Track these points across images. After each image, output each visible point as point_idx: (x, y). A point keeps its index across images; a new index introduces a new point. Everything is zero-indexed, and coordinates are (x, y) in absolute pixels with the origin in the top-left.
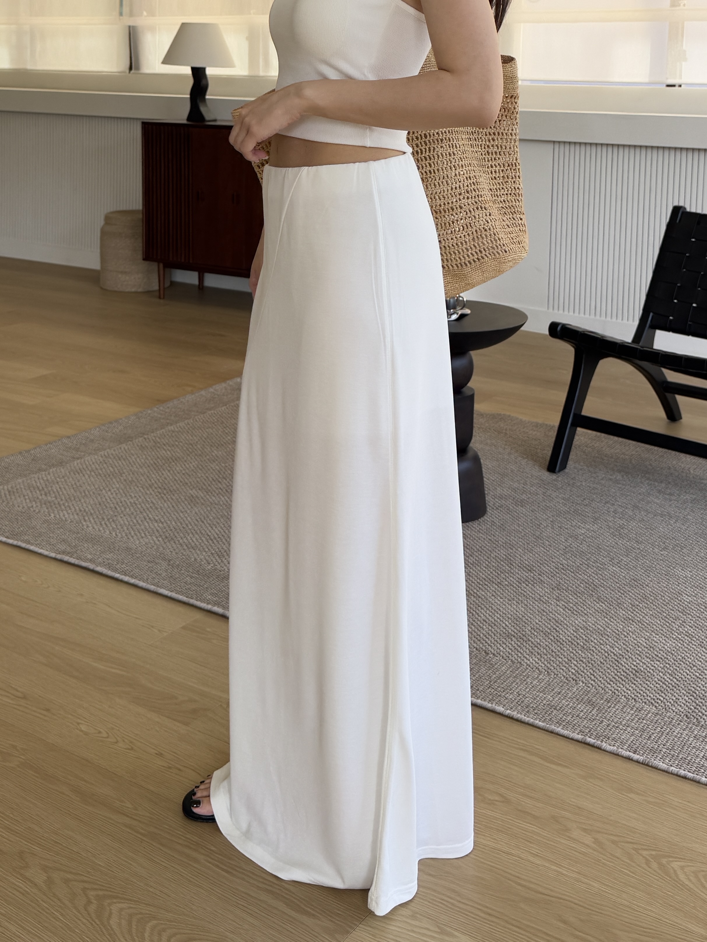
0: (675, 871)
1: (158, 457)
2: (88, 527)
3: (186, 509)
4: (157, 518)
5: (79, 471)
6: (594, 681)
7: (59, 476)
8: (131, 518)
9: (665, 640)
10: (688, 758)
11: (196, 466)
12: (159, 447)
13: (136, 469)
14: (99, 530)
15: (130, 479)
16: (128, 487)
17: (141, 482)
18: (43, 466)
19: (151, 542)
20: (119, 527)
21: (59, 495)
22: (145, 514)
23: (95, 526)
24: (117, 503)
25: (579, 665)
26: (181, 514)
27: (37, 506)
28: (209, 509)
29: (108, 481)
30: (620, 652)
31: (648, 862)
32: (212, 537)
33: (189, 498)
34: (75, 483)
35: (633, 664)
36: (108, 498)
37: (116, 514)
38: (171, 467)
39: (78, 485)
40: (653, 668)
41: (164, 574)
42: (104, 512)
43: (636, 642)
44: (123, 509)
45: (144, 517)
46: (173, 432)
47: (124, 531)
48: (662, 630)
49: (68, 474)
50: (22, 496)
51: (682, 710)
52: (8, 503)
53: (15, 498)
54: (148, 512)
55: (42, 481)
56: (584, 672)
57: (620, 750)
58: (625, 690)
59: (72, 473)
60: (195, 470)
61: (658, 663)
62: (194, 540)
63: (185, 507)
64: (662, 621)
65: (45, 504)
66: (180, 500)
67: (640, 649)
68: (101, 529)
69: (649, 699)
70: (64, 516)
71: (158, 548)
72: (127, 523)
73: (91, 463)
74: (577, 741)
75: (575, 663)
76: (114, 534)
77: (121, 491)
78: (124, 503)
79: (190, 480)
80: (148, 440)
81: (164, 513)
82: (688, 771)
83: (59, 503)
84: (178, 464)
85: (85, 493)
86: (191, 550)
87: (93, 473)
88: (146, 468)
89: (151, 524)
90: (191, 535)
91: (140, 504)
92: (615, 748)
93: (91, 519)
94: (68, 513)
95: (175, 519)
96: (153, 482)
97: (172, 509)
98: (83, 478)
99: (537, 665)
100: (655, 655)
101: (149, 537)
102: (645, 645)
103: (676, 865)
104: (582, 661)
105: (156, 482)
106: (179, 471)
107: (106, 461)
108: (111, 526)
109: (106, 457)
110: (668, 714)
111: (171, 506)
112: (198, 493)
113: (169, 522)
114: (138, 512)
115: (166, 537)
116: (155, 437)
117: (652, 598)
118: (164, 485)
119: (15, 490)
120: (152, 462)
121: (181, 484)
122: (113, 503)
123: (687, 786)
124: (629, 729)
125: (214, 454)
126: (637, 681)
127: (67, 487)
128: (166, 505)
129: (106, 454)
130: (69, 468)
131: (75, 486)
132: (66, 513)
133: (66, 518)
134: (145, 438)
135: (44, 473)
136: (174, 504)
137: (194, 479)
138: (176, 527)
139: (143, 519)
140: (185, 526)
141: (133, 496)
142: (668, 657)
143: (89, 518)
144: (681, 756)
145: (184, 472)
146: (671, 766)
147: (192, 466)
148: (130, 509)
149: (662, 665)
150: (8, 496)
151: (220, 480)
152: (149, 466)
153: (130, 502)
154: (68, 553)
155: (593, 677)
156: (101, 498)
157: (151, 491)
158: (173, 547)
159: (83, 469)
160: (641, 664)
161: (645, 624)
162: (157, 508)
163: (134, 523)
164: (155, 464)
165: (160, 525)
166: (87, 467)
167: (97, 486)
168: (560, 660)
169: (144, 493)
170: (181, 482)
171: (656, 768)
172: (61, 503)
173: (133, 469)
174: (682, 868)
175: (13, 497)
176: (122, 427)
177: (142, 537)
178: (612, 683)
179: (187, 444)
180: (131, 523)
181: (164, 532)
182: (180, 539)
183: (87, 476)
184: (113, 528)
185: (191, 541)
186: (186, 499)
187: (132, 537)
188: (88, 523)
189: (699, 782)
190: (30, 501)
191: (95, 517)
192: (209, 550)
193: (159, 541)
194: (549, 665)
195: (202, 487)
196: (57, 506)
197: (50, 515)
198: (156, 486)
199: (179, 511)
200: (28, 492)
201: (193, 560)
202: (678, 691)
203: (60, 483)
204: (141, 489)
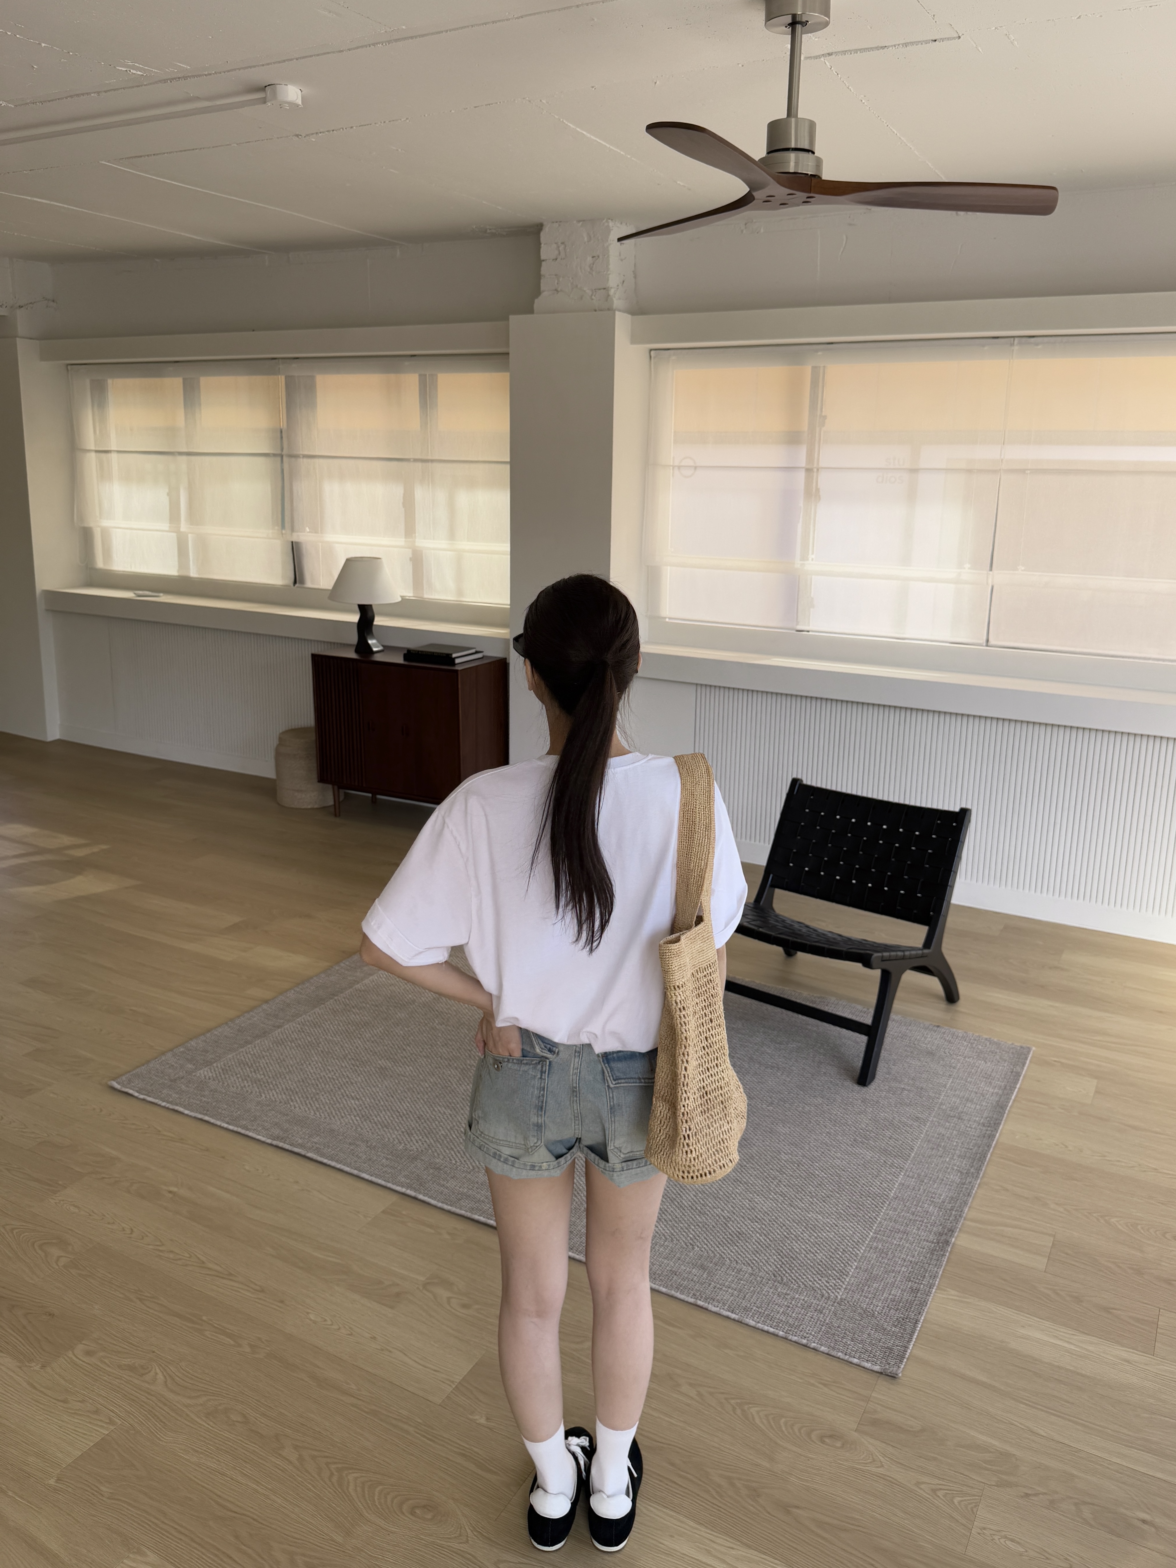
0: (753, 1415)
1: (350, 1024)
2: (295, 1107)
3: (378, 1083)
4: (353, 1094)
5: (281, 1042)
6: (707, 1245)
7: (264, 1049)
8: (330, 1095)
9: (764, 1200)
10: (772, 1314)
11: (382, 1031)
12: (349, 1011)
13: (331, 1038)
14: (305, 1111)
15: (327, 1050)
16: (325, 1060)
17: (336, 1052)
18: (249, 1038)
19: (351, 1122)
20: (322, 1107)
21: (266, 1071)
22: (343, 1091)
23: (301, 1106)
24: (318, 1080)
25: (696, 1230)
26: (374, 1089)
27: (249, 1086)
28: (397, 1081)
29: (307, 1053)
30: (729, 1215)
31: (734, 1409)
32: (401, 1114)
33: (379, 1068)
34: (279, 1058)
35: (737, 1226)
36: (309, 1073)
37: (318, 1092)
38: (361, 1035)
39: (282, 1059)
40: (752, 1229)
41: (364, 1157)
42: (307, 1090)
43: (741, 1203)
44: (323, 1086)
45: (342, 1094)
46: (360, 991)
47: (326, 1110)
48: (762, 1191)
49: (272, 1046)
50: (234, 1074)
51: (771, 1269)
52: (223, 1083)
53: (229, 1077)
54: (345, 1088)
55: (250, 1056)
56: (699, 1236)
57: (722, 1310)
58: (729, 1252)
59: (275, 1045)
60: (382, 1037)
61: (757, 1224)
62: (387, 1117)
63: (376, 1080)
64: (763, 1181)
65: (256, 1083)
66: (371, 1073)
67: (744, 1211)
68: (307, 1109)
69: (747, 1259)
70: (273, 1095)
71: (356, 1128)
72: (328, 1101)
73: (290, 1032)
74: (691, 1303)
75: (693, 1227)
76: (318, 1113)
77: (320, 1065)
78: (323, 1078)
79: (379, 1049)
80: (338, 1002)
81: (359, 1089)
82: (771, 1327)
83: (268, 1082)
84: (367, 1031)
85: (289, 1069)
86: (385, 1129)
87: (293, 1044)
88: (339, 1036)
89: (349, 1102)
90: (384, 1112)
91: (338, 1079)
92: (718, 1309)
93: (297, 1099)
94: (277, 1093)
95: (369, 1095)
96: (347, 1052)
97: (365, 1082)
98: (285, 1051)
99: (663, 1232)
100: (755, 1216)
101: (348, 1116)
102: (748, 1206)
103: (754, 1410)
104: (698, 1225)
105: (349, 1052)
106: (369, 1039)
107: (304, 1030)
108: (315, 1105)
109: (303, 1025)
110: (760, 1274)
111: (364, 1080)
112: (386, 1062)
113: (364, 1099)
114: (337, 1089)
115: (363, 1116)
116: (344, 998)
117: (757, 1158)
118: (357, 1056)
119: (228, 1068)
120: (344, 1029)
121: (371, 1053)
122: (314, 1079)
123: (769, 1340)
124: (730, 1290)
125: (397, 1016)
126: (739, 1243)
127: (272, 1062)
128: (359, 1079)
129: (303, 1020)
130: (272, 1039)
131: (279, 1061)
132: (275, 1093)
133: (275, 1098)
134: (335, 1000)
135: (249, 1046)
136: (367, 1078)
137: (382, 1047)
138: (371, 1105)
139: (341, 1096)
140: (378, 1102)
141: (331, 1069)
142: (765, 1218)
143: (295, 1098)
144: (766, 1313)
145: (372, 1039)
146: (758, 1322)
147: (379, 1032)
148: (329, 1086)
149: (759, 1227)
150: (222, 1074)
151: (404, 1047)
152: (341, 1034)
153: (329, 1077)
154: (282, 1139)
155: (705, 1241)
156: (303, 1073)
157: (346, 1063)
158: (369, 1127)
159: (285, 1039)
160: (744, 1226)
161: (750, 1185)
162: (352, 1083)
163: (334, 1101)
164: (347, 1031)
165: (357, 1102)
166: (287, 1037)
167: (298, 1061)
168: (682, 1225)
169: (340, 1066)
170: (371, 1051)
171: (747, 1325)
172: (269, 1081)
173: (328, 1038)
174: (758, 1412)
175: (227, 1076)
176: (314, 988)
177: (342, 1117)
178: (720, 1246)
179: (373, 1005)
180: (332, 1102)
181: (360, 1110)
182: (374, 1117)
183: (288, 1048)
184: (317, 1108)
185: (383, 1119)
186: (376, 1071)
187: (334, 1117)
188: (295, 1103)
189: (777, 1336)
190: (242, 1080)
191: (300, 1096)
192: (400, 1128)
193: (357, 1120)
194: (673, 1231)
195: (390, 1057)
196: (267, 1085)
197: (261, 1096)
198: (350, 1057)
199: (371, 1085)
200: (239, 1069)
201: (387, 1140)
202: (769, 1251)
203: (266, 1058)
204: (337, 1061)
